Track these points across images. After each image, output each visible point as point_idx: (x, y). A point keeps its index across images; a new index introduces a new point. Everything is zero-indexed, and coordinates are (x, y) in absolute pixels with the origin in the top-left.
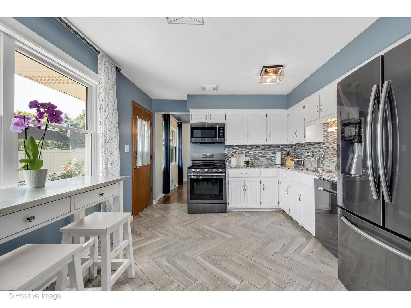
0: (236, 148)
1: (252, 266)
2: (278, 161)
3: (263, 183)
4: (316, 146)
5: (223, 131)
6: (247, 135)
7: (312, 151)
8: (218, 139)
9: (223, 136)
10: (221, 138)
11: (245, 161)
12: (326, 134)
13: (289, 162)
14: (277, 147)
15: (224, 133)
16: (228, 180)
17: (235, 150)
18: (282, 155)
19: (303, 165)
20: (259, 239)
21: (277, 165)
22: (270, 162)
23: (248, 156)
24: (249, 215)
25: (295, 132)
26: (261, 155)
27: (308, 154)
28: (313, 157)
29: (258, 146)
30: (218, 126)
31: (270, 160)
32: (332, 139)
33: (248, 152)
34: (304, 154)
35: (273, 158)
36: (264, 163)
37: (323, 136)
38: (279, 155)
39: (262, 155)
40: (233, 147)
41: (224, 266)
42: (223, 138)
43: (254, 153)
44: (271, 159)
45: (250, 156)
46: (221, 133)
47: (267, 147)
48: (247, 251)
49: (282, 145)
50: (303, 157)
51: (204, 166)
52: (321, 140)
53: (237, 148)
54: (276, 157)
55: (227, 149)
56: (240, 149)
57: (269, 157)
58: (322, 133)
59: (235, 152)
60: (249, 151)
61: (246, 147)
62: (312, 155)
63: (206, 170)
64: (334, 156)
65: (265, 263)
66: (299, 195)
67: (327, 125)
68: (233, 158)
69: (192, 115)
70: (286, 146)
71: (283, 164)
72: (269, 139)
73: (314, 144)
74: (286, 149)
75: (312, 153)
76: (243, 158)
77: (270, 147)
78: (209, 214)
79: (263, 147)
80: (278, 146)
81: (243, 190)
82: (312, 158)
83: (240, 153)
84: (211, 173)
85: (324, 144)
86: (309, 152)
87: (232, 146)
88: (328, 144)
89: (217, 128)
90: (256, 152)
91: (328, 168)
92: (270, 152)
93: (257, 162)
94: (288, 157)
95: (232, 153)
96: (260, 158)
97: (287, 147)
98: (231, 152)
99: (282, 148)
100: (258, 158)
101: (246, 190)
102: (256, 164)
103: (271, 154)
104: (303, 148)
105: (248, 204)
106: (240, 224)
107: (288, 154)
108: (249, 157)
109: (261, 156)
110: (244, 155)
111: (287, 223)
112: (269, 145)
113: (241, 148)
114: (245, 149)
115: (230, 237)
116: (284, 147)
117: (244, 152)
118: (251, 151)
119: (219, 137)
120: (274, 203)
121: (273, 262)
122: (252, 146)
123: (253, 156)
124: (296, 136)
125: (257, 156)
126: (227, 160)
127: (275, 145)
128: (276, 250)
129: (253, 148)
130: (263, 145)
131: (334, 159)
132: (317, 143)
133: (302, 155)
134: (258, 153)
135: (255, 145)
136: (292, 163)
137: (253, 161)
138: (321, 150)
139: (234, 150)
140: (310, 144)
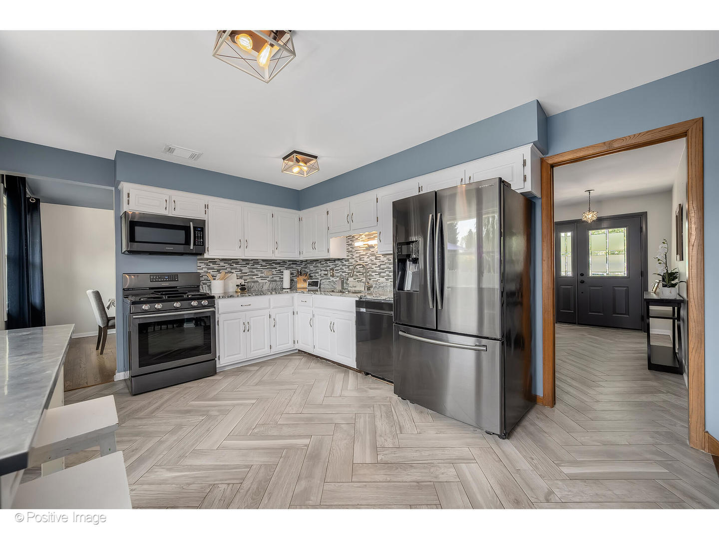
0: (219, 264)
1: (310, 419)
2: (286, 284)
3: (273, 317)
4: (337, 262)
5: (203, 233)
6: (243, 243)
7: (332, 269)
8: (192, 248)
9: (203, 242)
10: (198, 245)
11: (237, 286)
12: (351, 249)
13: (302, 284)
14: (282, 263)
15: (203, 237)
16: (218, 318)
17: (218, 267)
18: (292, 274)
19: (320, 287)
20: (294, 391)
21: (285, 289)
22: (273, 285)
23: (241, 277)
24: (256, 368)
25: (314, 243)
26: (260, 275)
27: (326, 273)
28: (333, 276)
29: (256, 262)
30: (191, 223)
31: (274, 283)
32: (358, 255)
33: (241, 270)
34: (320, 273)
35: (278, 279)
36: (266, 287)
37: (346, 250)
38: (287, 274)
39: (263, 275)
40: (214, 263)
41: (275, 434)
42: (203, 245)
43: (250, 272)
44: (275, 281)
45: (244, 278)
46: (198, 236)
47: (270, 263)
48: (291, 408)
49: (289, 261)
50: (317, 277)
51: (168, 297)
52: (344, 255)
53: (222, 264)
54: (283, 278)
55: (203, 266)
56: (227, 266)
57: (273, 278)
58: (346, 247)
59: (218, 271)
60: (242, 268)
61: (237, 263)
62: (331, 274)
63: (177, 305)
64: (360, 275)
65: (321, 411)
66: (331, 324)
67: (351, 238)
68: (215, 281)
69: (128, 194)
70: (294, 262)
71: (293, 288)
72: (276, 251)
73: (335, 260)
74: (294, 266)
75: (331, 271)
76: (234, 281)
77: (273, 263)
78: (184, 384)
79: (264, 264)
80: (284, 262)
81: (244, 331)
82: (331, 278)
83: (227, 273)
84: (187, 309)
85: (348, 260)
86: (327, 271)
87: (213, 261)
88: (353, 260)
89: (190, 227)
90: (254, 270)
91: (354, 289)
92: (273, 270)
93: (255, 287)
94: (300, 277)
95: (213, 272)
96: (259, 280)
97: (296, 264)
98: (209, 271)
99: (290, 265)
100: (256, 279)
101: (248, 331)
102: (253, 289)
103: (275, 273)
104: (319, 265)
105: (252, 353)
106: (254, 382)
107: (300, 273)
108: (242, 279)
109: (261, 277)
110: (235, 275)
111: (313, 364)
112: (271, 260)
113: (229, 264)
114: (235, 265)
115: (254, 401)
116: (293, 264)
117: (233, 271)
118: (245, 270)
119: (194, 244)
120: (288, 343)
121: (328, 406)
122: (247, 261)
123: (248, 277)
124: (314, 248)
125: (254, 277)
126: (204, 286)
127: (280, 260)
128: (323, 395)
129: (248, 264)
130: (264, 260)
131: (360, 278)
132: (339, 259)
133: (317, 275)
134: (256, 273)
135: (252, 260)
136: (306, 285)
137: (249, 284)
138: (344, 267)
139: (216, 267)
140: (330, 260)
